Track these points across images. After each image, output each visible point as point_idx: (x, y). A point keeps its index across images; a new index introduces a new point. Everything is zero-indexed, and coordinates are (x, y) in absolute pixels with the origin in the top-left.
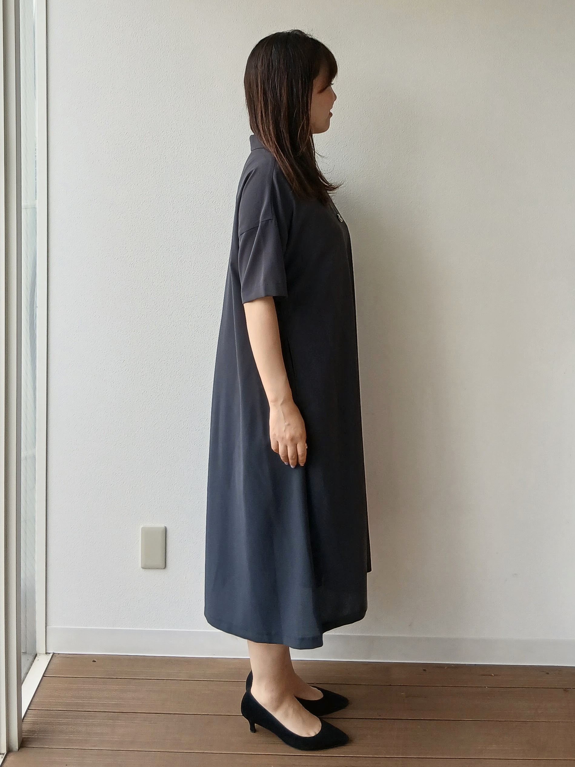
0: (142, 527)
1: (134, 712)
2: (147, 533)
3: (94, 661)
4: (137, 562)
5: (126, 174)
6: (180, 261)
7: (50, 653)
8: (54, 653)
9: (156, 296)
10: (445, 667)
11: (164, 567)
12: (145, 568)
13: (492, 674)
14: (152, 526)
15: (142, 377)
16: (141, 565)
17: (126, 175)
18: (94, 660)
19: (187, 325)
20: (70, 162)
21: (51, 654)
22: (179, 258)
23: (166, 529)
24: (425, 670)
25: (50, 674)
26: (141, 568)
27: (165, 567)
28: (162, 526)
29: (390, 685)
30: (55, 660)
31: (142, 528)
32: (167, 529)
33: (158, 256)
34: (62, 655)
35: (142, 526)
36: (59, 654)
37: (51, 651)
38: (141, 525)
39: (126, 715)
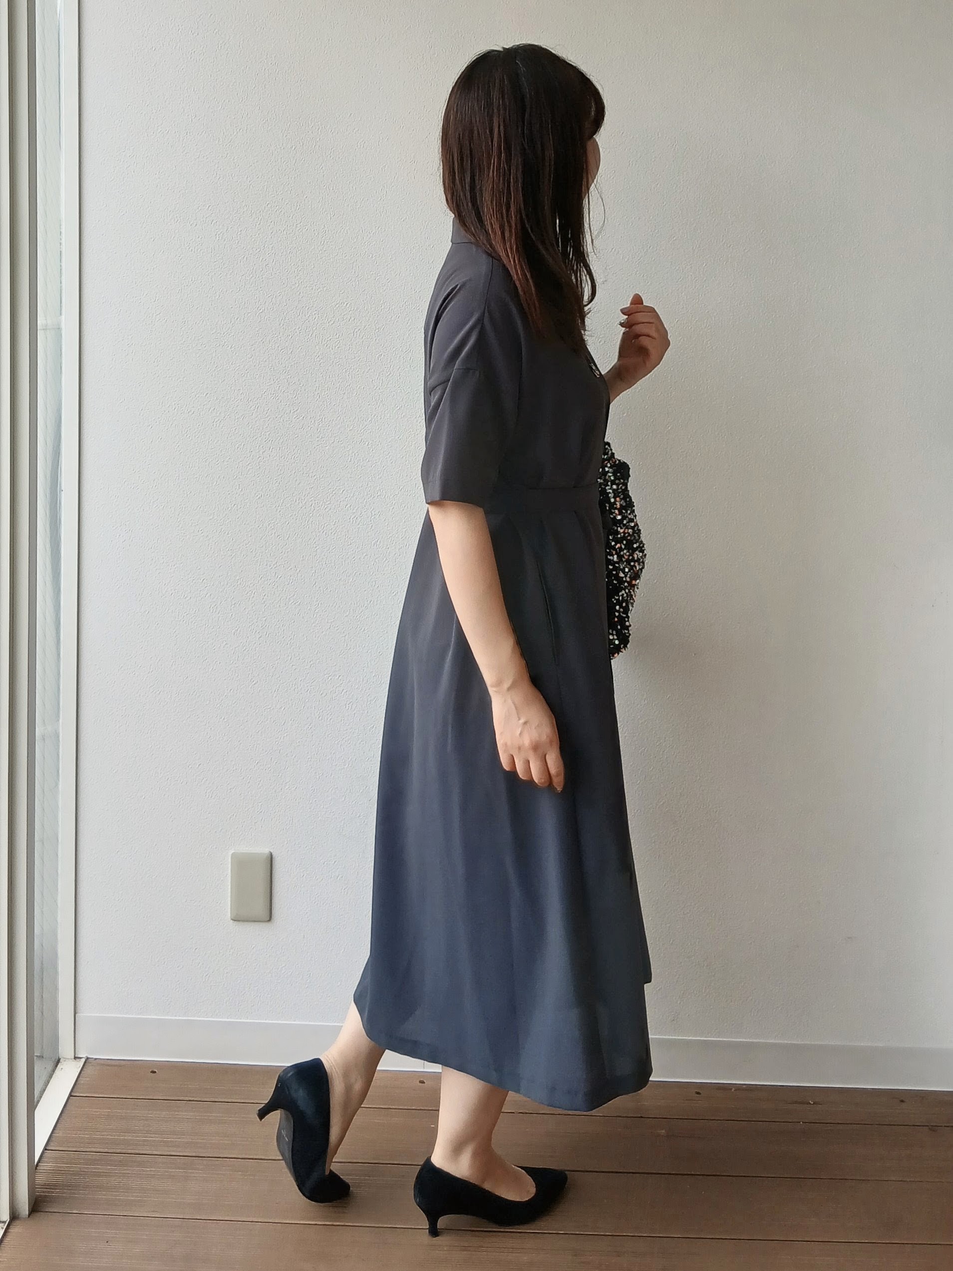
0: (231, 853)
1: (217, 1156)
2: (242, 864)
3: (153, 1072)
4: (225, 909)
5: (207, 273)
6: (295, 417)
7: (81, 1058)
8: (88, 1058)
9: (256, 474)
10: (732, 1089)
11: (268, 919)
12: (235, 920)
13: (810, 1102)
14: (249, 852)
15: (233, 606)
16: (231, 915)
17: (209, 275)
18: (154, 1069)
19: (307, 522)
20: (116, 253)
21: (83, 1060)
22: (295, 412)
23: (271, 858)
24: (698, 1093)
25: (81, 1093)
26: (230, 920)
27: (270, 918)
28: (265, 850)
29: (642, 1117)
30: (89, 1070)
31: (233, 854)
32: (273, 857)
33: (259, 408)
34: (102, 1062)
35: (233, 851)
36: (96, 1059)
37: (83, 1054)
38: (231, 849)
39: (205, 1161)
